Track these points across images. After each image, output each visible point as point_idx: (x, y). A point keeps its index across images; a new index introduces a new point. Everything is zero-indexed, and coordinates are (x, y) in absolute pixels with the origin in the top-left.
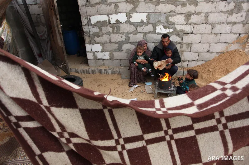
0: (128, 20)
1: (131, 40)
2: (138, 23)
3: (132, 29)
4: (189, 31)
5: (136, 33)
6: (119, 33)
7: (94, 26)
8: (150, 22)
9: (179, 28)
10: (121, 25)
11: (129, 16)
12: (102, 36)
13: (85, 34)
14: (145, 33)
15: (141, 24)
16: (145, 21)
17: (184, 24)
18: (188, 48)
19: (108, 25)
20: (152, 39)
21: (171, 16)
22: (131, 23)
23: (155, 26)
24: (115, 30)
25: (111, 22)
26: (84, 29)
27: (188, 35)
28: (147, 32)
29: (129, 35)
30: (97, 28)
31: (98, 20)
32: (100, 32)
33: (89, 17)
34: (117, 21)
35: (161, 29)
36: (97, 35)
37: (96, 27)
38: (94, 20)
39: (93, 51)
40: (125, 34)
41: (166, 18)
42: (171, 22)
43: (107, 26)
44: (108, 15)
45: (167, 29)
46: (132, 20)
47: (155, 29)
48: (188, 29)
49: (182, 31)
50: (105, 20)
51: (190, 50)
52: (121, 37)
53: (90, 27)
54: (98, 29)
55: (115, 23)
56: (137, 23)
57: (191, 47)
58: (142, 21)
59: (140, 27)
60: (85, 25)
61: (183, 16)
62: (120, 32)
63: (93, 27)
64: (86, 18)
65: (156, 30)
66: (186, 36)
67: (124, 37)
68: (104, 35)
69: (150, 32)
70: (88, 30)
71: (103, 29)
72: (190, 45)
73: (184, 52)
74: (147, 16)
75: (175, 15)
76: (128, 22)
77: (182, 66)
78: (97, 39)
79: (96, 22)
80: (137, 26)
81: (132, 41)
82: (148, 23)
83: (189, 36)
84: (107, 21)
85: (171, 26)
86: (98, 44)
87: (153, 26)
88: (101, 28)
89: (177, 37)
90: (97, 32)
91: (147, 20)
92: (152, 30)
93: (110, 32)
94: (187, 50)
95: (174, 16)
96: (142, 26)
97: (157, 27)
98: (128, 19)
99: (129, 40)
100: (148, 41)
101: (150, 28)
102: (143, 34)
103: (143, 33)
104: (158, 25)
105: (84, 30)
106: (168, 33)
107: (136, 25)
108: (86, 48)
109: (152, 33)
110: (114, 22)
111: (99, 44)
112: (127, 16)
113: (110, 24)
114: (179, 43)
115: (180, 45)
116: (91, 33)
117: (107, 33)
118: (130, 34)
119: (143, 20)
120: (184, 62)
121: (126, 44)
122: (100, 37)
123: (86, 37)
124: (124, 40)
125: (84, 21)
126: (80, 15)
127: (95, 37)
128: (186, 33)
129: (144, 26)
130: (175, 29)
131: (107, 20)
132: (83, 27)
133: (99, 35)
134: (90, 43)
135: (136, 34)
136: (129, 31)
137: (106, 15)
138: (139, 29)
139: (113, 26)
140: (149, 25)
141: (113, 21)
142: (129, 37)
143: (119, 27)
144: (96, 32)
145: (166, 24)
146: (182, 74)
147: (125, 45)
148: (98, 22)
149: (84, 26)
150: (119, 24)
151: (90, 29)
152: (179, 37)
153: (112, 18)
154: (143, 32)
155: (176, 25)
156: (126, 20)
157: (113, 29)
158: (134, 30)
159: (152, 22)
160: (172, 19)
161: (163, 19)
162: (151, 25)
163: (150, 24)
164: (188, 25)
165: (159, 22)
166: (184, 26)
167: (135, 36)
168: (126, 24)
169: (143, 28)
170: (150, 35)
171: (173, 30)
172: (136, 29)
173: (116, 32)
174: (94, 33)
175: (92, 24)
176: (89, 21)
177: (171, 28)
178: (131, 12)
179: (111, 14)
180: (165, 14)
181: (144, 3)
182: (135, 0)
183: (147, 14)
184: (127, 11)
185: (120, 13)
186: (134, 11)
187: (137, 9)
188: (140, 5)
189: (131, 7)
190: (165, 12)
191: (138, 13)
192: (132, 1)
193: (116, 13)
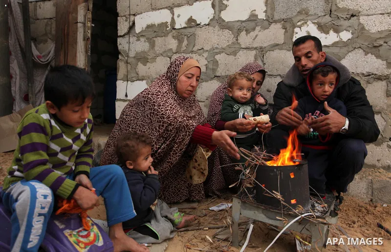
0: (217, 17)
1: (220, 72)
2: (242, 22)
3: (224, 38)
5: (234, 50)
6: (192, 52)
7: (139, 36)
8: (276, 17)
9: (374, 25)
10: (199, 32)
11: (219, 5)
12: (154, 59)
13: (120, 57)
14: (261, 48)
15: (252, 24)
16: (262, 16)
19: (168, 33)
22: (224, 24)
23: (288, 24)
24: (183, 46)
25: (177, 26)
26: (120, 44)
28: (265, 45)
29: (217, 57)
30: (145, 41)
31: (149, 23)
32: (149, 50)
33: (132, 18)
34: (190, 20)
35: (309, 33)
36: (143, 58)
37: (142, 39)
38: (142, 22)
39: (128, 98)
40: (206, 55)
41: (327, 1)
42: (345, 10)
43: (166, 34)
44: (171, 9)
45: (331, 32)
46: (228, 15)
47: (290, 36)
49: (390, 34)
50: (164, 21)
53: (131, 39)
54: (147, 44)
55: (186, 26)
56: (239, 24)
58: (253, 17)
59: (248, 32)
60: (124, 35)
62: (195, 49)
63: (138, 40)
64: (126, 21)
67: (203, 62)
68: (158, 59)
69: (276, 46)
70: (126, 48)
71: (157, 43)
76: (217, 22)
78: (142, 69)
79: (145, 26)
80: (240, 31)
81: (223, 74)
82: (270, 21)
84: (169, 23)
85: (346, 23)
86: (142, 80)
87: (284, 28)
88: (154, 41)
89: (371, 57)
90: (144, 52)
91: (265, 11)
92: (281, 39)
93: (171, 49)
96: (254, 29)
97: (297, 30)
98: (217, 13)
99: (214, 70)
102: (254, 52)
103: (256, 48)
104: (299, 24)
105: (120, 47)
106: (335, 44)
108: (117, 89)
109: (281, 49)
110: (184, 25)
111: (144, 82)
112: (213, 6)
113: (174, 31)
116: (132, 54)
117: (165, 52)
118: (220, 53)
119: (256, 13)
121: (207, 81)
122: (148, 64)
123: (120, 63)
125: (122, 27)
126: (117, 15)
127: (139, 64)
129: (258, 28)
130: (360, 32)
131: (169, 20)
132: (119, 40)
133: (148, 59)
134: (127, 79)
135: (234, 54)
136: (216, 46)
137: (166, 10)
138: (245, 39)
139: (180, 34)
140: (273, 25)
141: (180, 23)
142: (216, 63)
143: (194, 35)
144: (142, 52)
145: (328, 17)
147: (204, 84)
148: (148, 27)
149: (121, 38)
150: (193, 30)
151: (131, 45)
152: (378, 57)
153: (179, 16)
154: (255, 46)
155: (361, 18)
156: (211, 17)
157: (180, 42)
158: (230, 43)
160: (345, 2)
161: (316, 3)
162: (279, 26)
163: (276, 22)
165: (304, 12)
167: (232, 57)
168: (211, 28)
169: (256, 36)
170: (276, 54)
171: (352, 34)
172: (237, 40)
173: (185, 48)
174: (137, 53)
175: (137, 32)
176: (132, 26)
177: (344, 28)
179: (180, 5)
185: (198, 2)
193: (190, 2)
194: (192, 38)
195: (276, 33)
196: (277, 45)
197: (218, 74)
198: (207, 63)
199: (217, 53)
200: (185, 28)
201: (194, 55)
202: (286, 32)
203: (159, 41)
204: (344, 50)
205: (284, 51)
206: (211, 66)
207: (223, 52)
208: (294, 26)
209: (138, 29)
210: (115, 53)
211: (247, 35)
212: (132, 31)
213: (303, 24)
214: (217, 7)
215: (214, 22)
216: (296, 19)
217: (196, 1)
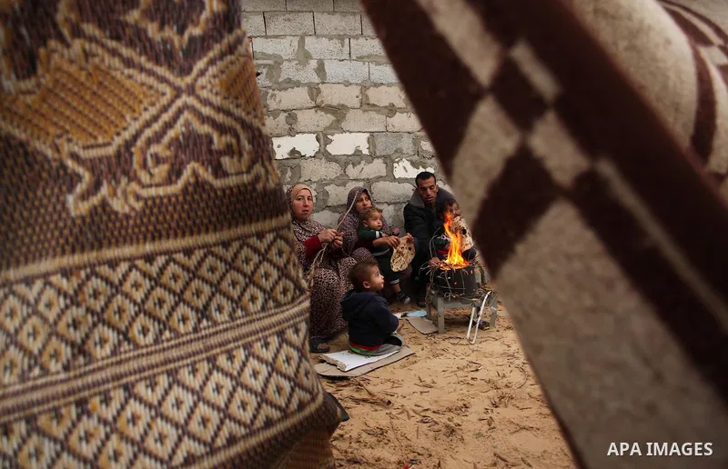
0: (322, 150)
1: (331, 202)
2: (348, 156)
3: (333, 170)
5: (342, 181)
8: (378, 154)
10: (303, 163)
11: (324, 139)
14: (368, 179)
15: (358, 158)
16: (366, 152)
20: (387, 195)
21: (425, 138)
22: (330, 157)
23: (389, 161)
25: (278, 156)
28: (372, 177)
29: (326, 188)
34: (293, 152)
35: (405, 168)
40: (314, 186)
41: (414, 144)
42: (427, 151)
45: (420, 168)
46: (333, 149)
47: (390, 170)
55: (289, 157)
56: (345, 157)
58: (358, 153)
59: (354, 165)
65: (395, 173)
69: (379, 178)
74: (369, 139)
76: (323, 154)
80: (346, 164)
81: (335, 204)
82: (372, 156)
85: (429, 162)
87: (385, 162)
91: (368, 148)
92: (384, 173)
96: (360, 163)
97: (395, 165)
98: (323, 146)
99: (325, 201)
100: (378, 201)
101: (378, 167)
102: (362, 182)
103: (363, 179)
104: (397, 160)
107: (345, 161)
109: (385, 180)
110: (286, 156)
112: (318, 140)
118: (329, 184)
119: (361, 149)
121: (318, 211)
129: (363, 162)
135: (344, 184)
136: (324, 177)
138: (352, 172)
139: (281, 165)
140: (376, 160)
141: (282, 154)
142: (326, 193)
143: (299, 166)
145: (416, 156)
150: (297, 161)
153: (279, 146)
154: (362, 177)
156: (317, 150)
158: (338, 175)
159: (383, 154)
160: (427, 145)
161: (407, 145)
162: (380, 161)
163: (378, 157)
165: (399, 151)
167: (341, 188)
168: (317, 160)
169: (362, 169)
170: (381, 184)
171: (434, 169)
172: (345, 172)
173: (289, 179)
177: (429, 165)
178: (329, 131)
179: (279, 136)
180: (412, 135)
181: (360, 111)
182: (338, 105)
183: (368, 135)
184: (319, 129)
185: (300, 135)
186: (337, 127)
187: (343, 124)
188: (350, 115)
189: (327, 119)
190: (410, 130)
191: (348, 133)
192: (330, 106)
193: (292, 132)
194: (297, 169)
196: (381, 177)
197: (329, 204)
199: (326, 185)
200: (287, 159)
202: (387, 166)
205: (387, 183)
206: (321, 197)
207: (332, 183)
208: (393, 162)
211: (354, 168)
213: (400, 160)
214: (322, 141)
215: (320, 155)
216: (394, 157)
217: (298, 133)
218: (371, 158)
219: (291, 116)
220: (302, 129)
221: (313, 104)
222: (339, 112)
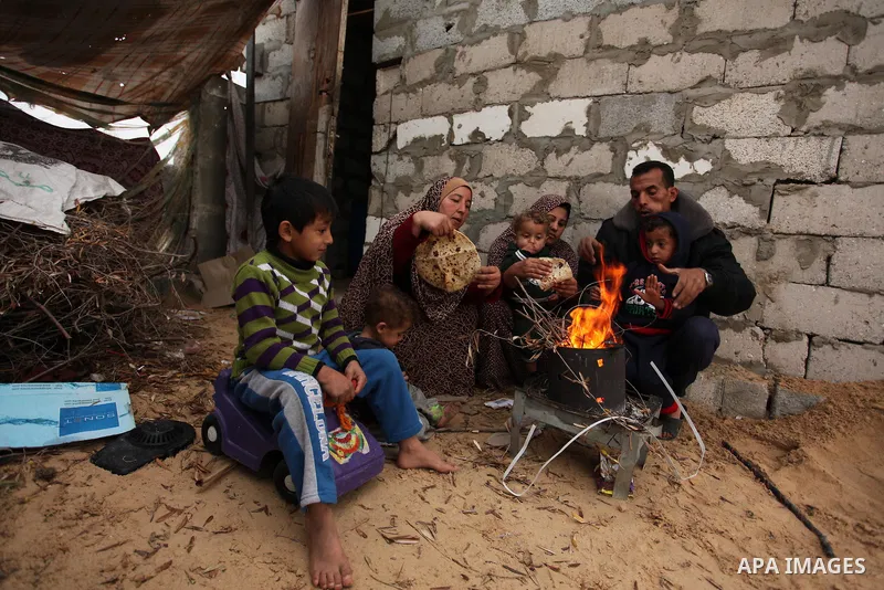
0: (514, 131)
1: (515, 210)
2: (552, 138)
3: (524, 161)
4: (814, 171)
5: (537, 179)
6: (476, 180)
7: (402, 153)
8: (603, 133)
9: (745, 153)
10: (488, 151)
11: (518, 113)
12: (420, 189)
13: (373, 182)
14: (577, 178)
15: (567, 142)
16: (581, 131)
17: (776, 135)
18: (805, 264)
19: (443, 151)
20: (605, 207)
21: (703, 101)
22: (524, 141)
23: (620, 147)
24: (464, 170)
25: (456, 142)
26: (375, 164)
27: (809, 192)
28: (583, 174)
29: (512, 189)
30: (409, 161)
31: (417, 136)
32: (415, 175)
33: (393, 128)
34: (477, 134)
36: (405, 186)
37: (406, 159)
38: (406, 133)
40: (495, 184)
41: (678, 114)
42: (704, 128)
43: (440, 153)
44: (449, 116)
45: (682, 160)
46: (530, 129)
47: (621, 161)
48: (803, 156)
49: (768, 167)
50: (438, 134)
51: (824, 277)
52: (482, 195)
53: (390, 158)
54: (412, 165)
55: (469, 141)
56: (546, 141)
57: (829, 259)
58: (568, 132)
59: (559, 153)
60: (380, 152)
61: (770, 96)
62: (481, 175)
63: (400, 159)
64: (385, 131)
66: (794, 199)
67: (491, 194)
69: (597, 178)
70: (383, 171)
71: (426, 166)
72: (824, 246)
73: (782, 286)
74: (590, 108)
75: (728, 96)
76: (515, 137)
77: (769, 365)
78: (403, 200)
79: (410, 139)
80: (547, 151)
82: (592, 139)
83: (815, 195)
84: (445, 137)
85: (705, 148)
87: (613, 150)
88: (422, 163)
89: (738, 201)
90: (407, 177)
91: (586, 125)
92: (607, 167)
93: (446, 174)
94: (798, 274)
95: (718, 101)
96: (568, 150)
97: (631, 153)
98: (516, 124)
99: (506, 208)
100: (586, 216)
102: (566, 184)
103: (569, 179)
104: (635, 145)
105: (374, 169)
106: (686, 178)
107: (545, 148)
108: (367, 229)
109: (606, 181)
110: (466, 140)
112: (511, 114)
113: (451, 148)
114: (748, 232)
115: (754, 240)
116: (390, 179)
118: (516, 183)
119: (573, 126)
120: (778, 340)
121: (494, 223)
122: (412, 194)
123: (373, 191)
124: (491, 205)
125: (379, 141)
126: (372, 122)
127: (400, 193)
128: (788, 181)
129: (574, 149)
130: (724, 161)
131: (445, 132)
132: (373, 158)
133: (412, 186)
134: (381, 214)
135: (537, 185)
136: (511, 172)
137: (442, 117)
138: (554, 164)
139: (459, 154)
140: (596, 146)
141: (461, 137)
142: (510, 197)
143: (480, 154)
144: (404, 177)
145: (678, 137)
146: (763, 407)
147: (491, 226)
148: (416, 141)
149: (376, 156)
150: (478, 147)
151: (391, 167)
152: (748, 200)
153: (460, 126)
154: (568, 175)
155: (727, 141)
156: (507, 129)
157: (460, 164)
158: (532, 168)
159: (614, 133)
160: (704, 116)
161: (661, 116)
162: (605, 146)
163: (601, 141)
164: (802, 141)
165: (643, 129)
166: (776, 143)
167: (532, 190)
168: (505, 146)
169: (571, 160)
170: (599, 189)
171: (713, 164)
172: (543, 164)
173: (466, 173)
174: (397, 178)
175: (399, 148)
176: (393, 139)
177: (702, 154)
178: (528, 100)
179: (461, 111)
180: (674, 96)
181: (581, 63)
182: (550, 55)
183: (588, 102)
184: (515, 98)
185: (488, 108)
186: (541, 93)
187: (552, 85)
188: (566, 69)
189: (529, 79)
190: (674, 88)
191: (556, 101)
192: (536, 59)
193: (478, 106)
194: (477, 159)
195: (600, 157)
196: (601, 175)
197: (511, 213)
198: (496, 196)
199: (512, 183)
200: (467, 144)
201: (478, 185)
202: (615, 156)
203: (429, 162)
204: (699, 187)
205: (612, 185)
207: (520, 182)
208: (628, 149)
209: (401, 144)
210: (367, 177)
211: (557, 158)
212: (393, 146)
213: (641, 145)
214: (516, 116)
215: (511, 138)
216: (629, 140)
217: (485, 106)
218: (587, 141)
219: (481, 79)
220: (491, 99)
221: (513, 59)
222: (546, 68)
